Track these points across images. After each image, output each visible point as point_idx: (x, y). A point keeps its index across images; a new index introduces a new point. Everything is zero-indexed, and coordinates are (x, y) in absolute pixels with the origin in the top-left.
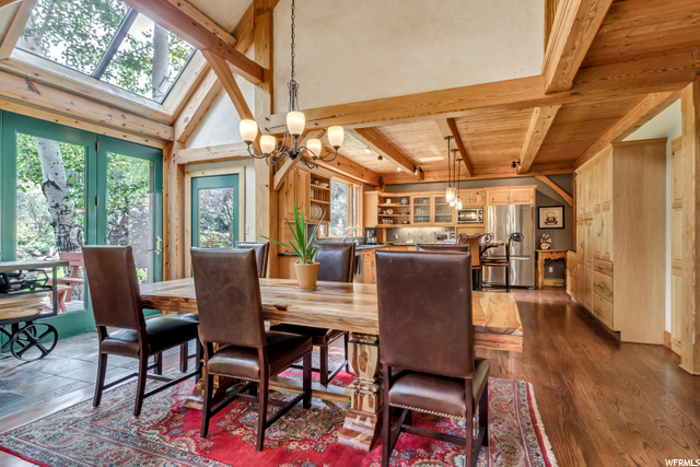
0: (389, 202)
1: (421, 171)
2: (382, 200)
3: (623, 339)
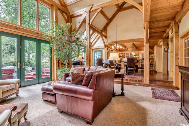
0: (121, 54)
1: (127, 48)
2: (120, 53)
3: (157, 72)
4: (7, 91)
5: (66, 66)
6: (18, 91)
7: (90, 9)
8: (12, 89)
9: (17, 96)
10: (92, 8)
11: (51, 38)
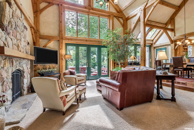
4: (80, 80)
5: (120, 66)
6: (86, 81)
7: (144, 6)
8: (82, 80)
9: (85, 85)
10: (147, 4)
11: (108, 43)
